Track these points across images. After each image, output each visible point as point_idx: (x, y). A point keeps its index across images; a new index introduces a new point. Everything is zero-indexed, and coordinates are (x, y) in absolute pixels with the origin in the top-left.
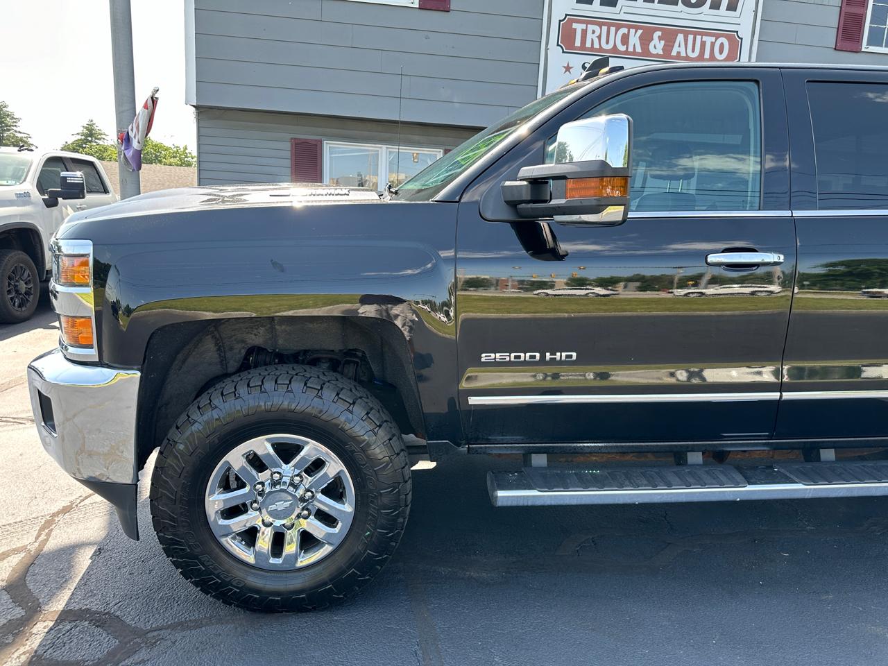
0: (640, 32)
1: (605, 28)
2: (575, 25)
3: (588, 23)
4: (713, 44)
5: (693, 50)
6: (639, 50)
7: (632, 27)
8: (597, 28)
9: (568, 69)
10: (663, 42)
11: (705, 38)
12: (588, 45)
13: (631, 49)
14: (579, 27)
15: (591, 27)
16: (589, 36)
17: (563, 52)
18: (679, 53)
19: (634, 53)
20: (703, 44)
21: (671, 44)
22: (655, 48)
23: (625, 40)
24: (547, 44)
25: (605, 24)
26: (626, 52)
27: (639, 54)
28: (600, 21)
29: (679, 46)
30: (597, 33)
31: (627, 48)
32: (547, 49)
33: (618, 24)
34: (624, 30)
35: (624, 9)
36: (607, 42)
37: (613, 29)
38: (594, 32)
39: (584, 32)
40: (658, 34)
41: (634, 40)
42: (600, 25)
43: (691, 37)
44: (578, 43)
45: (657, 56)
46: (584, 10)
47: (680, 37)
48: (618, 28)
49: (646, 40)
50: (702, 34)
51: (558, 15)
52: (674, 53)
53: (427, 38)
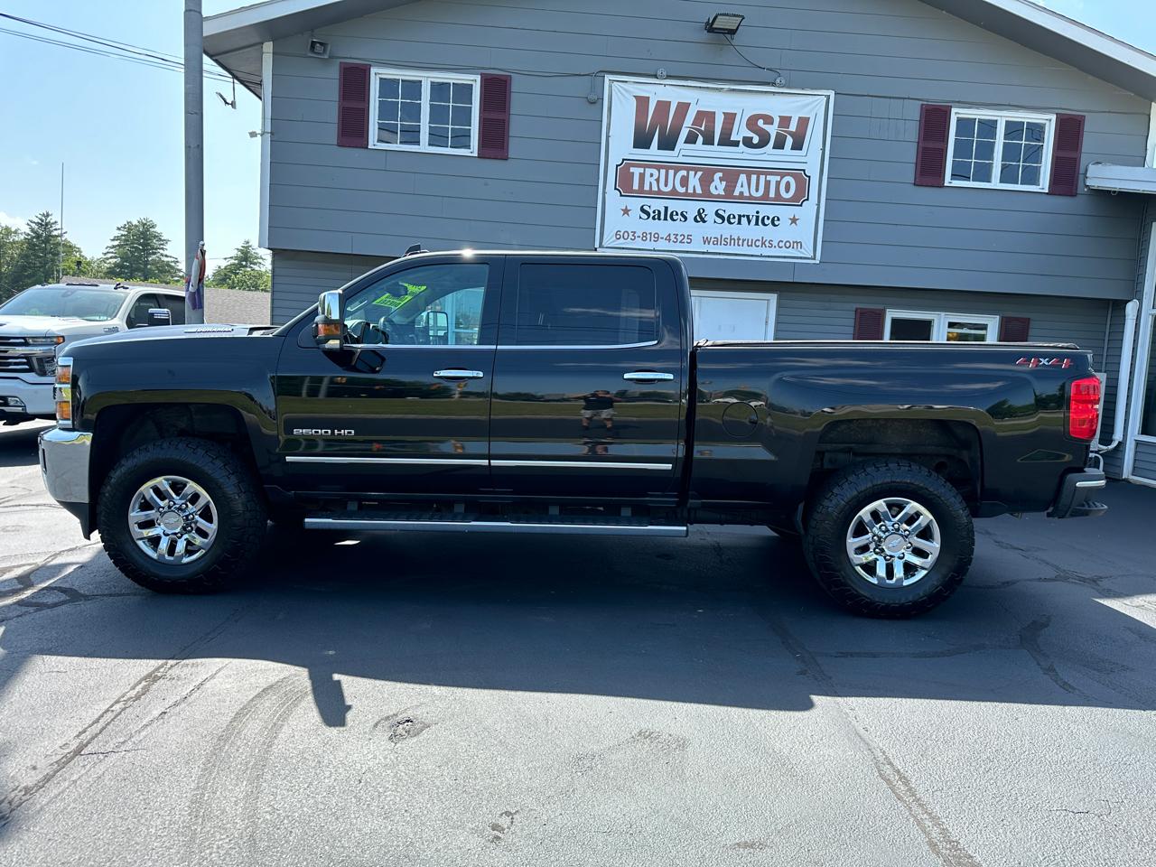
0: (700, 174)
1: (663, 171)
2: (632, 170)
3: (645, 167)
4: (778, 183)
5: (757, 190)
6: (699, 191)
7: (692, 169)
8: (655, 172)
9: (626, 211)
10: (724, 183)
11: (769, 178)
12: (647, 188)
13: (691, 191)
14: (636, 171)
15: (648, 171)
16: (647, 179)
17: (621, 195)
18: (741, 193)
19: (694, 193)
20: (768, 183)
21: (733, 184)
22: (716, 188)
23: (685, 181)
24: (604, 187)
25: (663, 167)
26: (686, 194)
27: (699, 195)
28: (658, 165)
29: (742, 186)
30: (656, 176)
31: (687, 189)
32: (604, 193)
33: (677, 167)
34: (684, 173)
35: (683, 152)
36: (666, 185)
37: (671, 172)
38: (652, 175)
39: (642, 176)
40: (720, 174)
41: (694, 181)
42: (658, 168)
43: (754, 177)
44: (636, 186)
45: (719, 196)
46: (642, 154)
47: (743, 178)
48: (677, 170)
49: (706, 181)
50: (766, 174)
51: (615, 160)
52: (736, 193)
53: (486, 184)
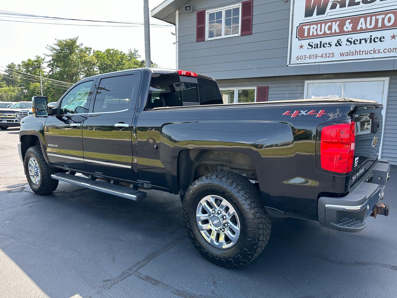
0: (338, 23)
1: (319, 25)
2: (304, 27)
3: (310, 25)
4: (383, 19)
5: (370, 25)
6: (338, 31)
7: (334, 21)
8: (315, 26)
9: (301, 47)
10: (351, 25)
11: (377, 17)
12: (311, 34)
13: (333, 31)
14: (306, 28)
15: (312, 26)
16: (311, 30)
17: (299, 40)
18: (361, 28)
19: (335, 33)
20: (377, 20)
21: (357, 24)
22: (347, 28)
23: (330, 28)
24: (291, 38)
25: (319, 23)
26: (331, 33)
27: (338, 33)
28: (316, 23)
29: (362, 24)
30: (315, 28)
31: (331, 31)
32: (291, 40)
33: (326, 22)
34: (330, 24)
35: (329, 14)
36: (321, 31)
37: (323, 25)
38: (313, 28)
39: (309, 29)
40: (349, 21)
41: (335, 27)
42: (317, 24)
43: (369, 19)
44: (306, 35)
45: (349, 31)
46: (309, 19)
47: (362, 20)
48: (326, 24)
49: (341, 26)
50: (376, 15)
51: (296, 24)
52: (358, 28)
53: (244, 46)
